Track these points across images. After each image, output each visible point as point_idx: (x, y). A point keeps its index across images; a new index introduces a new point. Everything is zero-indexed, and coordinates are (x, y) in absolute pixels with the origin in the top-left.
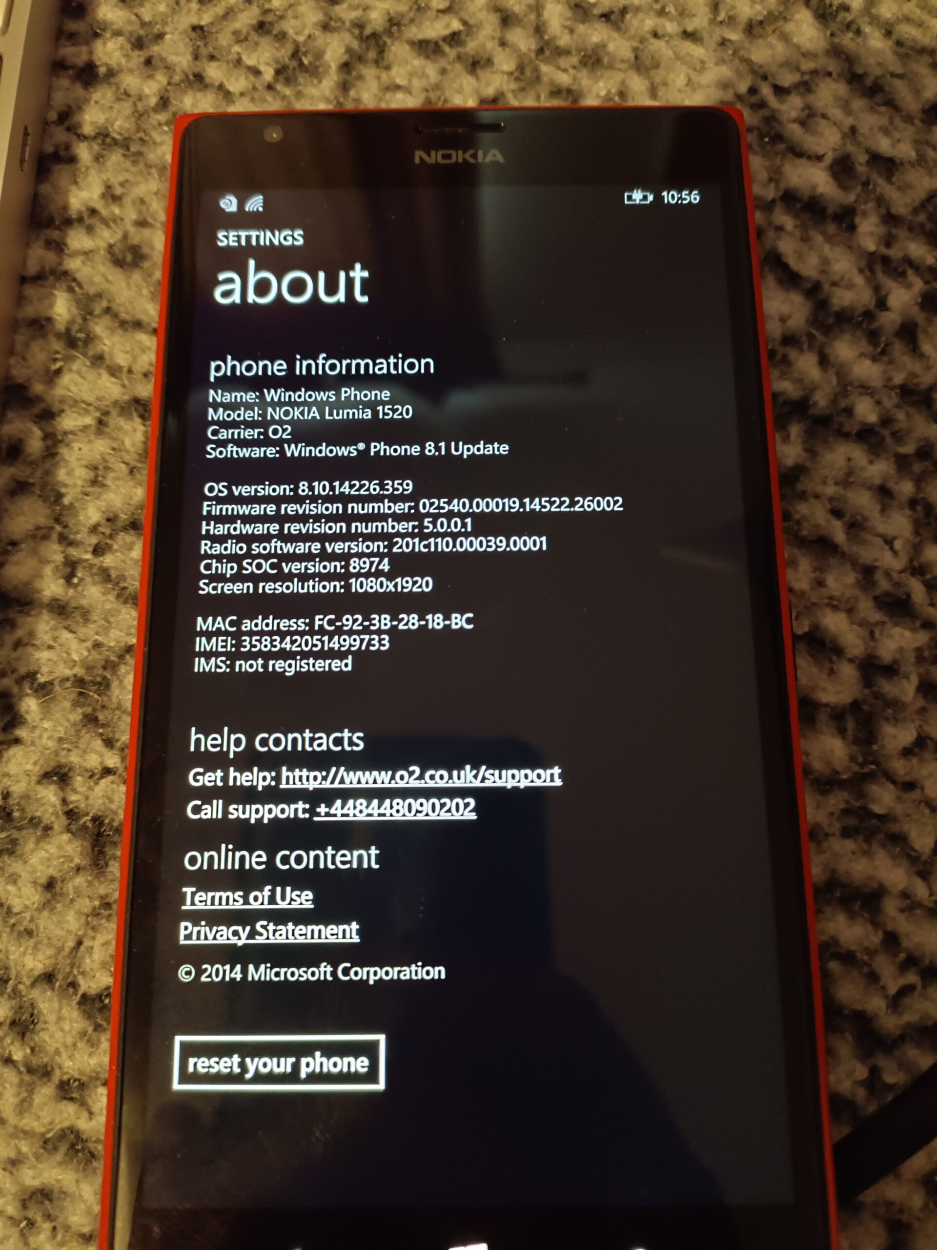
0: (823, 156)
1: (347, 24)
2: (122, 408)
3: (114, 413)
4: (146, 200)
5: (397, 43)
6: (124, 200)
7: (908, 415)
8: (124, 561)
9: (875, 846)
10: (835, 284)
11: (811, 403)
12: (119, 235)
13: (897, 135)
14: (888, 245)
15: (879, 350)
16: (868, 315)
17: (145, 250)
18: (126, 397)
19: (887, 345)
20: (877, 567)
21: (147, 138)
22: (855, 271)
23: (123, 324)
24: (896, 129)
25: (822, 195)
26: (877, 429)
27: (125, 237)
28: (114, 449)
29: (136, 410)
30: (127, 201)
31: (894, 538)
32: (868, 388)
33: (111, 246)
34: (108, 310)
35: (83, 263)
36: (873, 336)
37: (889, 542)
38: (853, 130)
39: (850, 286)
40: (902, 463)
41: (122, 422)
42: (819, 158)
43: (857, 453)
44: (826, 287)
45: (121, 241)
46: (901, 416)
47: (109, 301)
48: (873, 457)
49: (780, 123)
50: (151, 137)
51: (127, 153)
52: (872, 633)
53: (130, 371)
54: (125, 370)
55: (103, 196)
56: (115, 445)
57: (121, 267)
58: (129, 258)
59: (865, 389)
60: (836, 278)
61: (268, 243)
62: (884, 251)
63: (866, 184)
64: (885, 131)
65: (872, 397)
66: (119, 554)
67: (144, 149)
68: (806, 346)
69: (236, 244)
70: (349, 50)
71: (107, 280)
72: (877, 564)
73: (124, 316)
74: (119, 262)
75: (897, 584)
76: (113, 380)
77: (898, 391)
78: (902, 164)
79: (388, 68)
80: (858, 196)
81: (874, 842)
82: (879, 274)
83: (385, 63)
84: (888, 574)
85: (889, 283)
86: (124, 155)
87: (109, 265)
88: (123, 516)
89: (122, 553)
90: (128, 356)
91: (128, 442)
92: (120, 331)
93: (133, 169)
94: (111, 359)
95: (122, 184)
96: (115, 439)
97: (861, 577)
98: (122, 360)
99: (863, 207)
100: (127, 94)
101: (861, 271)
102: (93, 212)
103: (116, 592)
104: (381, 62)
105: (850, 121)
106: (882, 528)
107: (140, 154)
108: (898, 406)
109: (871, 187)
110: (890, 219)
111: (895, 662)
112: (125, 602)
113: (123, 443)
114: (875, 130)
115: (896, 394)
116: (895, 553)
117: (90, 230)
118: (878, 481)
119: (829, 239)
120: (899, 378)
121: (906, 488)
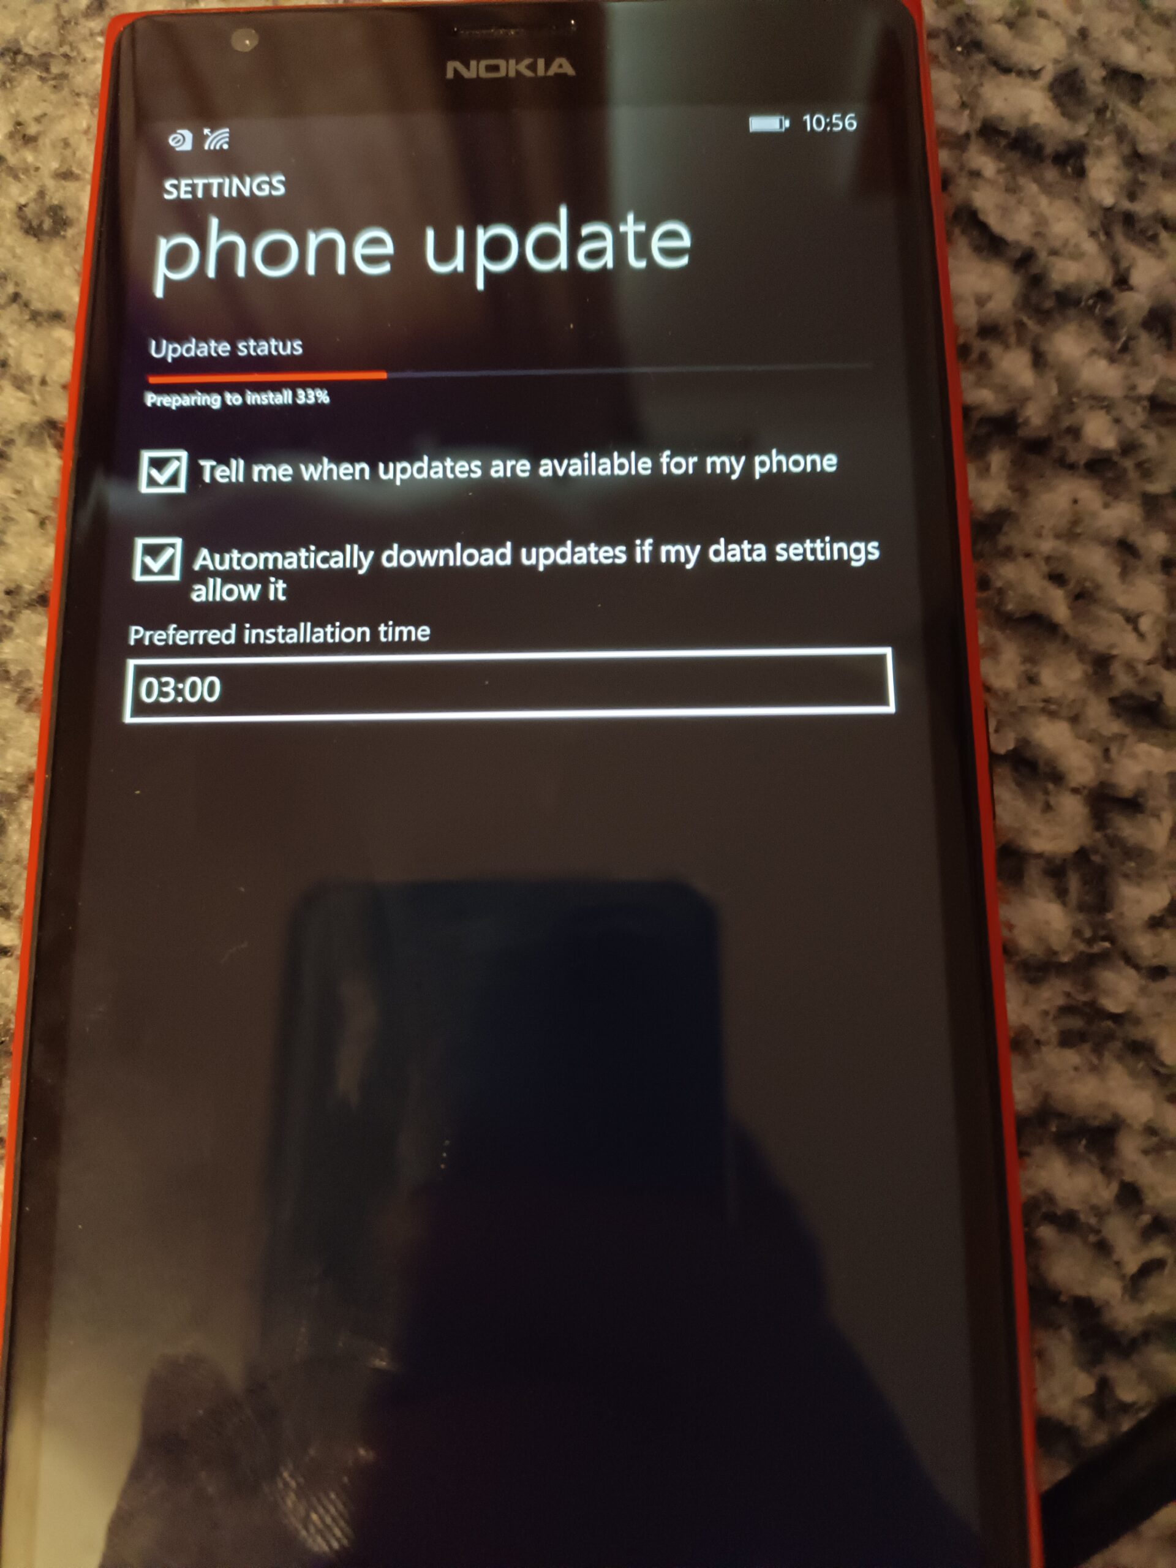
0: (1040, 70)
2: (31, 435)
3: (20, 441)
4: (72, 141)
6: (40, 142)
7: (1161, 439)
8: (29, 652)
9: (1108, 1056)
10: (1054, 252)
11: (1020, 420)
12: (32, 193)
13: (1146, 41)
14: (1132, 196)
15: (1119, 346)
16: (1103, 296)
17: (70, 213)
18: (37, 419)
19: (1130, 338)
20: (1114, 657)
21: (73, 54)
22: (1084, 234)
23: (35, 316)
24: (1145, 33)
25: (1037, 126)
26: (1115, 458)
27: (41, 194)
28: (18, 492)
29: (50, 436)
30: (45, 142)
31: (1139, 615)
32: (1104, 398)
33: (21, 208)
34: (15, 297)
36: (1110, 326)
37: (1132, 620)
38: (1083, 33)
39: (1077, 255)
40: (1152, 505)
41: (32, 455)
42: (1035, 74)
43: (1088, 492)
44: (1043, 255)
45: (35, 200)
46: (1149, 439)
47: (17, 284)
48: (1109, 498)
49: (978, 24)
50: (79, 53)
51: (44, 75)
52: (1106, 751)
53: (43, 382)
54: (36, 381)
55: (11, 136)
56: (19, 486)
57: (35, 236)
58: (47, 224)
59: (1100, 402)
60: (1057, 244)
61: (234, 194)
62: (1126, 205)
63: (1100, 112)
64: (1129, 35)
65: (1108, 412)
66: (20, 641)
67: (70, 70)
68: (1013, 339)
69: (189, 196)
71: (14, 256)
72: (1115, 652)
73: (37, 305)
74: (33, 230)
75: (1143, 681)
76: (20, 394)
77: (1146, 403)
78: (1153, 82)
80: (1091, 127)
81: (1106, 1054)
82: (1120, 239)
84: (1130, 666)
85: (1132, 251)
86: (41, 78)
87: (18, 234)
88: (28, 587)
89: (27, 640)
90: (41, 361)
91: (37, 484)
92: (31, 326)
93: (54, 97)
94: (18, 365)
95: (38, 120)
96: (19, 478)
97: (1090, 670)
98: (32, 366)
99: (1097, 142)
101: (1093, 234)
103: (16, 696)
105: (1078, 21)
106: (1122, 601)
107: (64, 76)
108: (1145, 426)
109: (1108, 114)
110: (1136, 159)
111: (1140, 793)
112: (29, 710)
113: (31, 483)
114: (1115, 34)
115: (1144, 408)
116: (1141, 636)
118: (1116, 532)
119: (1047, 189)
120: (1146, 386)
121: (1157, 543)
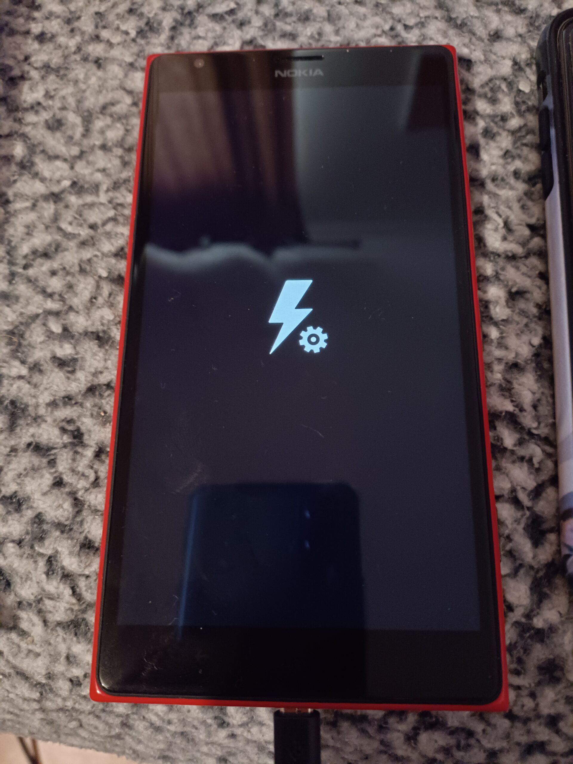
1: (176, 8)
2: (45, 198)
3: (41, 200)
4: (66, 97)
5: (201, 16)
6: (55, 97)
8: (38, 272)
12: (51, 114)
13: (473, 47)
17: (64, 121)
18: (48, 192)
21: (69, 67)
23: (50, 157)
24: (473, 45)
27: (54, 115)
28: (39, 217)
29: (52, 198)
30: (57, 97)
33: (46, 120)
34: (43, 151)
35: (32, 129)
41: (45, 205)
45: (52, 118)
47: (44, 147)
50: (71, 66)
53: (51, 180)
54: (48, 179)
55: (44, 96)
57: (51, 130)
58: (55, 125)
66: (36, 269)
67: (67, 73)
70: (176, 20)
71: (44, 137)
73: (51, 153)
74: (50, 128)
76: (42, 184)
79: (196, 28)
83: (194, 26)
86: (57, 76)
87: (45, 129)
88: (40, 250)
89: (38, 268)
90: (50, 173)
92: (48, 161)
95: (55, 90)
96: (40, 213)
98: (47, 174)
100: (60, 46)
102: (39, 104)
103: (33, 288)
104: (192, 25)
107: (65, 75)
112: (38, 292)
113: (43, 214)
117: (37, 112)
